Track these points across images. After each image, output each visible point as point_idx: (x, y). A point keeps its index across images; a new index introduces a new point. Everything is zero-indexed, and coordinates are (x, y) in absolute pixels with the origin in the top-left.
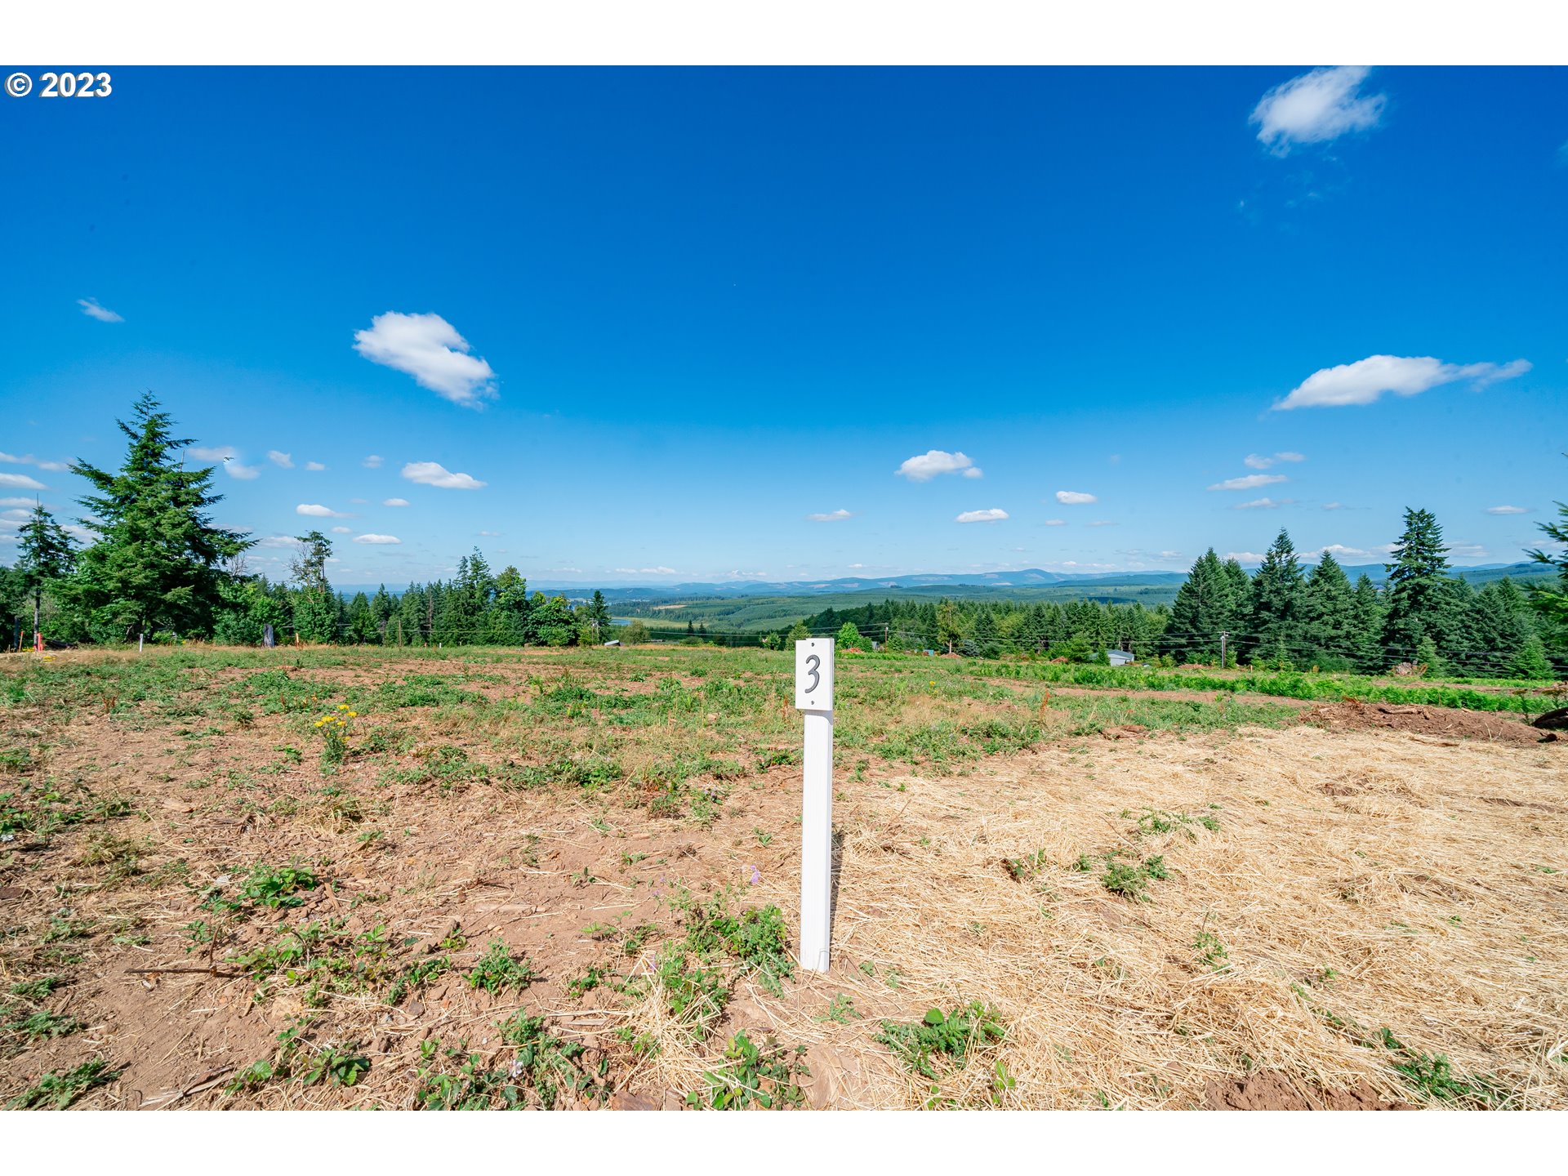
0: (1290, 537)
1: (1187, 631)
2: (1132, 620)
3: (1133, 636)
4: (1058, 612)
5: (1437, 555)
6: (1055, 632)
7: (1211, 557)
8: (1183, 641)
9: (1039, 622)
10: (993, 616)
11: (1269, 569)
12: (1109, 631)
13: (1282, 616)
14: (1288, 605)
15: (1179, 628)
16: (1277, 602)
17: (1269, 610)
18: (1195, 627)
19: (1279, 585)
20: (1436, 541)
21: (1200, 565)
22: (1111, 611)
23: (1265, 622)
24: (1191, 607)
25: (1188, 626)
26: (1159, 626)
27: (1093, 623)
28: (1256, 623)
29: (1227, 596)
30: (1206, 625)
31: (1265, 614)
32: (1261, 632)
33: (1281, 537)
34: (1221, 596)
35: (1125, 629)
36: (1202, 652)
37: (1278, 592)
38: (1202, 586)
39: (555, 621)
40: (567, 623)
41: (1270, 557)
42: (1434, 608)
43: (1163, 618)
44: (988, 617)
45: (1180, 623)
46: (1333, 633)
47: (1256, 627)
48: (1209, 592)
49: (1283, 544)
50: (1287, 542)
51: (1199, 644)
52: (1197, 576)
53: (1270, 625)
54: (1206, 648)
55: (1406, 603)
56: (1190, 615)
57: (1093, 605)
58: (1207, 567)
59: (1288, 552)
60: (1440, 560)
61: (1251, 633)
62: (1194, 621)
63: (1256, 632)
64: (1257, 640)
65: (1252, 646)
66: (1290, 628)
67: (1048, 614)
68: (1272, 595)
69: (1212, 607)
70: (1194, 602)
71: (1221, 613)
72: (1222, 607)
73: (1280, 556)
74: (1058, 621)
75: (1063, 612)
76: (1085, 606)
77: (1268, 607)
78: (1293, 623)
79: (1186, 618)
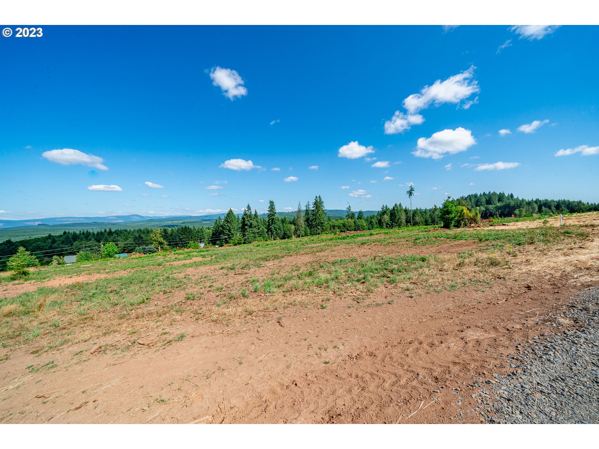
0: (250, 206)
1: (227, 234)
2: (202, 232)
3: (203, 238)
4: (174, 231)
5: (275, 211)
7: (230, 211)
8: (227, 237)
9: (166, 236)
10: (143, 235)
11: (245, 214)
12: (195, 236)
13: (250, 228)
14: (251, 224)
15: (225, 233)
16: (249, 224)
18: (230, 232)
19: (248, 219)
20: (274, 208)
22: (195, 229)
23: (246, 229)
24: (228, 226)
25: (228, 232)
26: (210, 233)
27: (190, 234)
30: (232, 232)
31: (246, 227)
33: (248, 206)
35: (200, 236)
36: (232, 240)
37: (248, 221)
41: (246, 211)
42: (275, 224)
43: (211, 231)
44: (140, 236)
45: (226, 231)
46: (258, 231)
47: (244, 231)
49: (249, 208)
51: (231, 237)
52: (228, 215)
53: (248, 230)
55: (271, 223)
56: (228, 229)
58: (230, 213)
59: (250, 210)
60: (275, 212)
62: (229, 231)
64: (245, 234)
65: (244, 236)
70: (228, 224)
73: (248, 211)
77: (247, 225)
78: (252, 229)
79: (227, 229)
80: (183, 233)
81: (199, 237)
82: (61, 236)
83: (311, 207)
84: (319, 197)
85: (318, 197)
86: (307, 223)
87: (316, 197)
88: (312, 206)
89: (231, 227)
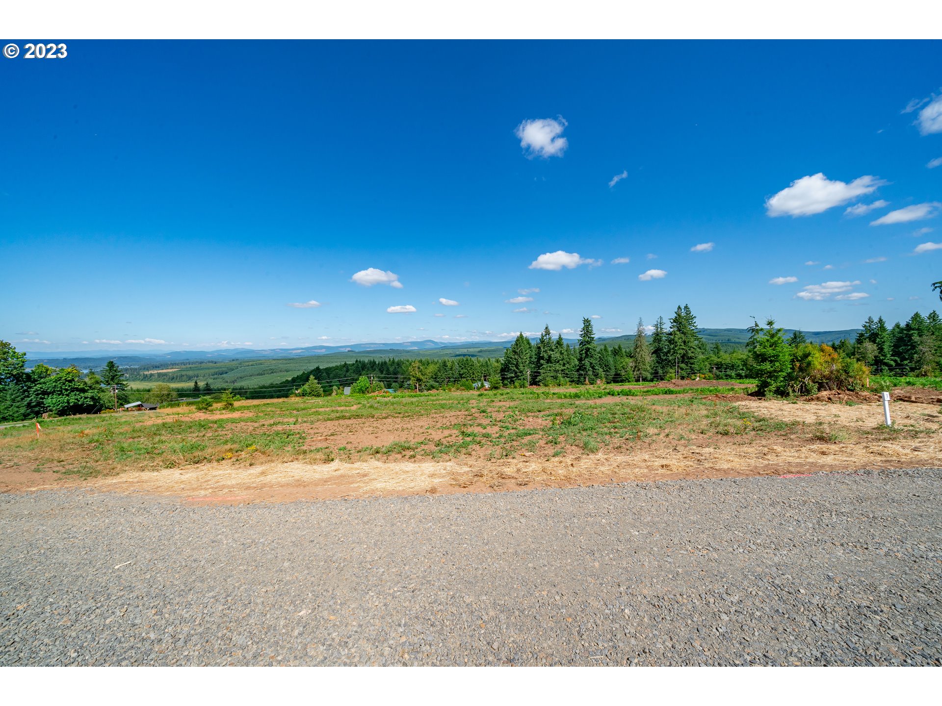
0: (549, 327)
1: (514, 371)
2: (487, 366)
3: (488, 374)
4: (454, 363)
5: (592, 336)
6: (453, 374)
7: (521, 336)
8: (513, 375)
9: (445, 369)
11: (542, 341)
13: (547, 363)
14: (550, 357)
15: (511, 369)
16: (546, 356)
18: (517, 368)
19: (546, 348)
20: (592, 330)
21: (517, 339)
22: (479, 362)
23: (542, 365)
24: (515, 359)
25: (515, 368)
26: (498, 368)
28: (539, 365)
29: (528, 353)
30: (521, 368)
31: (542, 361)
32: (541, 369)
33: (546, 328)
34: (526, 354)
35: (485, 371)
36: (520, 379)
37: (546, 351)
38: (519, 349)
39: (67, 390)
41: (543, 336)
42: (591, 357)
43: (499, 365)
45: (512, 367)
46: (563, 368)
47: (539, 367)
48: (521, 352)
49: (547, 332)
50: (548, 330)
51: (519, 376)
53: (544, 366)
54: (522, 378)
55: (584, 355)
56: (515, 363)
57: (471, 359)
58: (520, 340)
59: (549, 334)
60: (593, 338)
61: (537, 370)
62: (517, 366)
63: (539, 369)
64: (539, 373)
65: (538, 376)
66: (550, 367)
67: (449, 364)
68: (544, 353)
69: (523, 359)
70: (516, 357)
71: (526, 362)
72: (526, 358)
73: (546, 336)
74: (454, 368)
75: (456, 364)
76: (467, 360)
77: (542, 358)
78: (551, 365)
79: (514, 364)
81: (482, 373)
82: (353, 364)
83: (667, 327)
84: (686, 307)
85: (682, 307)
86: (657, 357)
87: (679, 308)
88: (670, 325)
89: (520, 360)
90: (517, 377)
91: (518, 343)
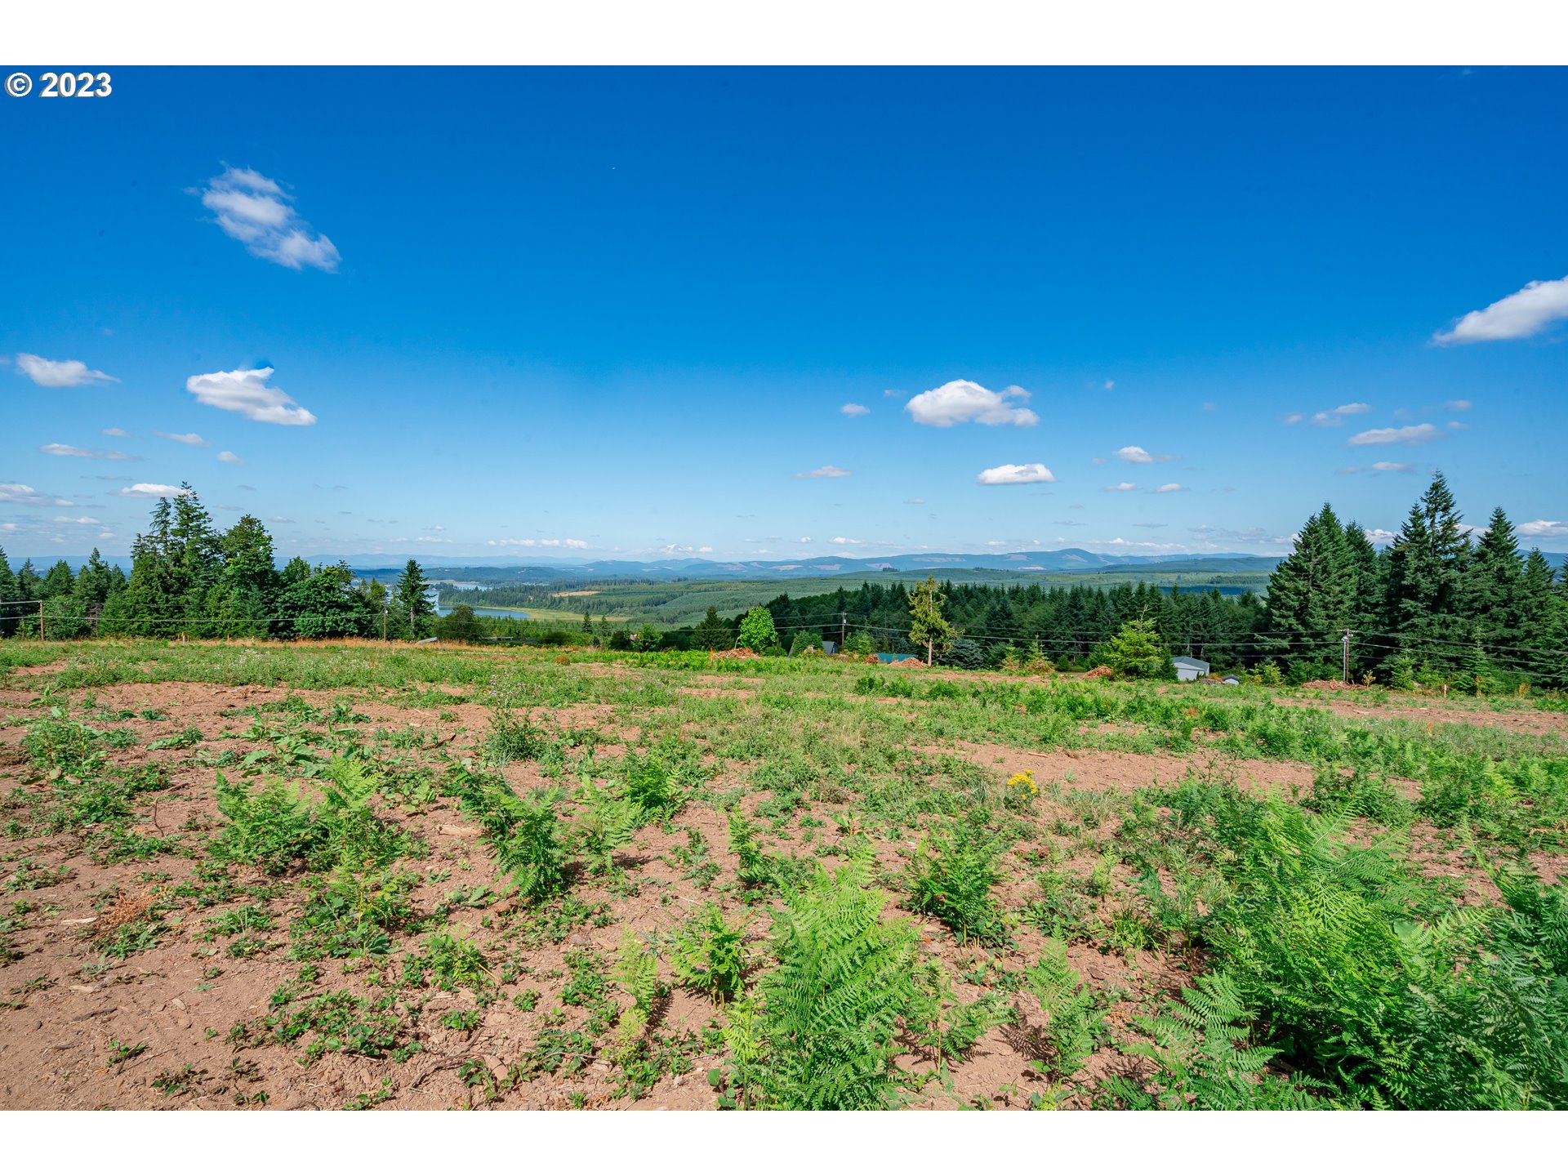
0: (1450, 487)
1: (1290, 628)
3: (1207, 636)
4: (1103, 602)
6: (1097, 629)
7: (1328, 518)
8: (1285, 643)
9: (1076, 616)
10: (1012, 606)
11: (1415, 534)
12: (1174, 628)
13: (1434, 608)
14: (1445, 589)
15: (1279, 625)
16: (1425, 584)
17: (1415, 599)
18: (1304, 623)
19: (1431, 560)
21: (1311, 530)
23: (1408, 616)
24: (1298, 592)
25: (1293, 621)
26: (1243, 623)
28: (1394, 616)
29: (1350, 576)
30: (1319, 620)
31: (1407, 604)
32: (1403, 631)
33: (1435, 487)
34: (1341, 577)
36: (1312, 660)
37: (1428, 570)
38: (1315, 560)
39: (323, 604)
40: (345, 607)
41: (1416, 516)
44: (1003, 609)
45: (1283, 616)
46: (1507, 632)
47: (1393, 623)
48: (1324, 570)
49: (1439, 498)
50: (1444, 494)
51: (1308, 648)
52: (1307, 545)
53: (1415, 620)
54: (1319, 655)
56: (1296, 604)
58: (1322, 531)
59: (1445, 509)
61: (1386, 632)
62: (1301, 614)
63: (1395, 630)
64: (1393, 642)
65: (1390, 652)
66: (1445, 624)
67: (1088, 605)
68: (1419, 575)
69: (1328, 593)
70: (1301, 584)
71: (1341, 602)
72: (1343, 592)
73: (1433, 516)
74: (1102, 614)
75: (1110, 602)
77: (1412, 592)
78: (1449, 618)
79: (1289, 608)
80: (1126, 611)
81: (1187, 633)
89: (1314, 596)
90: (1298, 647)
91: (1312, 540)
